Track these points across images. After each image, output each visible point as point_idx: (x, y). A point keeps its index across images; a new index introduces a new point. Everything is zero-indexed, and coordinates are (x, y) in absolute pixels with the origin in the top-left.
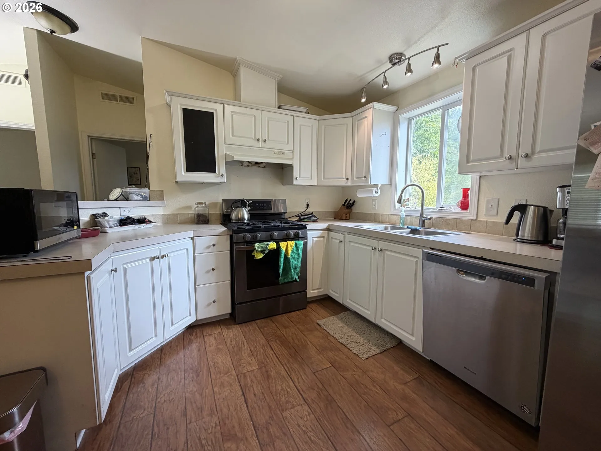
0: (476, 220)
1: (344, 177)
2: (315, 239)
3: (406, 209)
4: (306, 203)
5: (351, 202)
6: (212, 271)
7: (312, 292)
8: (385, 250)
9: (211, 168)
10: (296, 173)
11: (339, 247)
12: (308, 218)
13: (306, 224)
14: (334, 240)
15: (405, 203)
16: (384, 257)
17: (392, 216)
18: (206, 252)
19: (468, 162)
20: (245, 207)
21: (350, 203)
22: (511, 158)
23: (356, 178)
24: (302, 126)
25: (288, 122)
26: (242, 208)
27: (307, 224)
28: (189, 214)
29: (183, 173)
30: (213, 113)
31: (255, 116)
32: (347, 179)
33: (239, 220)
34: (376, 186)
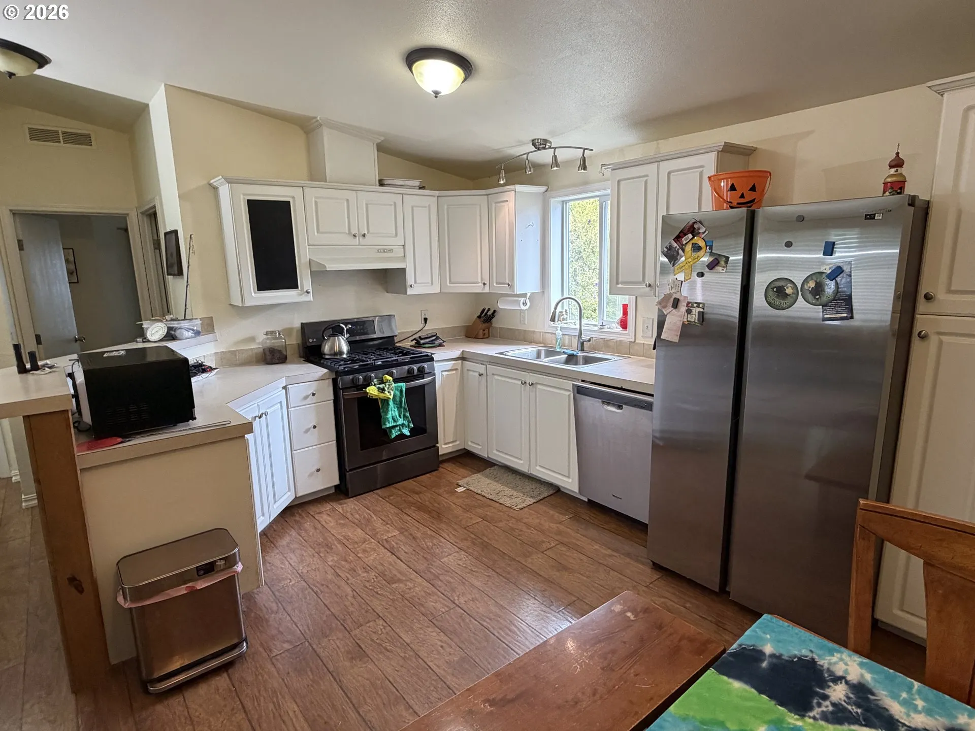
0: (634, 342)
1: (480, 281)
2: (444, 373)
3: (563, 325)
4: (423, 317)
5: (490, 313)
6: (312, 429)
7: (445, 447)
8: (537, 383)
9: (290, 282)
10: (410, 279)
11: (479, 382)
12: (432, 342)
13: (432, 354)
14: (471, 373)
15: (562, 317)
16: (536, 392)
17: (547, 334)
18: (304, 404)
19: (617, 283)
20: (342, 333)
21: (488, 314)
22: (650, 285)
23: (497, 283)
24: (414, 208)
25: (395, 203)
26: (338, 336)
27: (434, 354)
28: (252, 349)
29: (253, 294)
30: (289, 202)
31: (348, 200)
32: (484, 284)
33: (335, 354)
34: (524, 295)
